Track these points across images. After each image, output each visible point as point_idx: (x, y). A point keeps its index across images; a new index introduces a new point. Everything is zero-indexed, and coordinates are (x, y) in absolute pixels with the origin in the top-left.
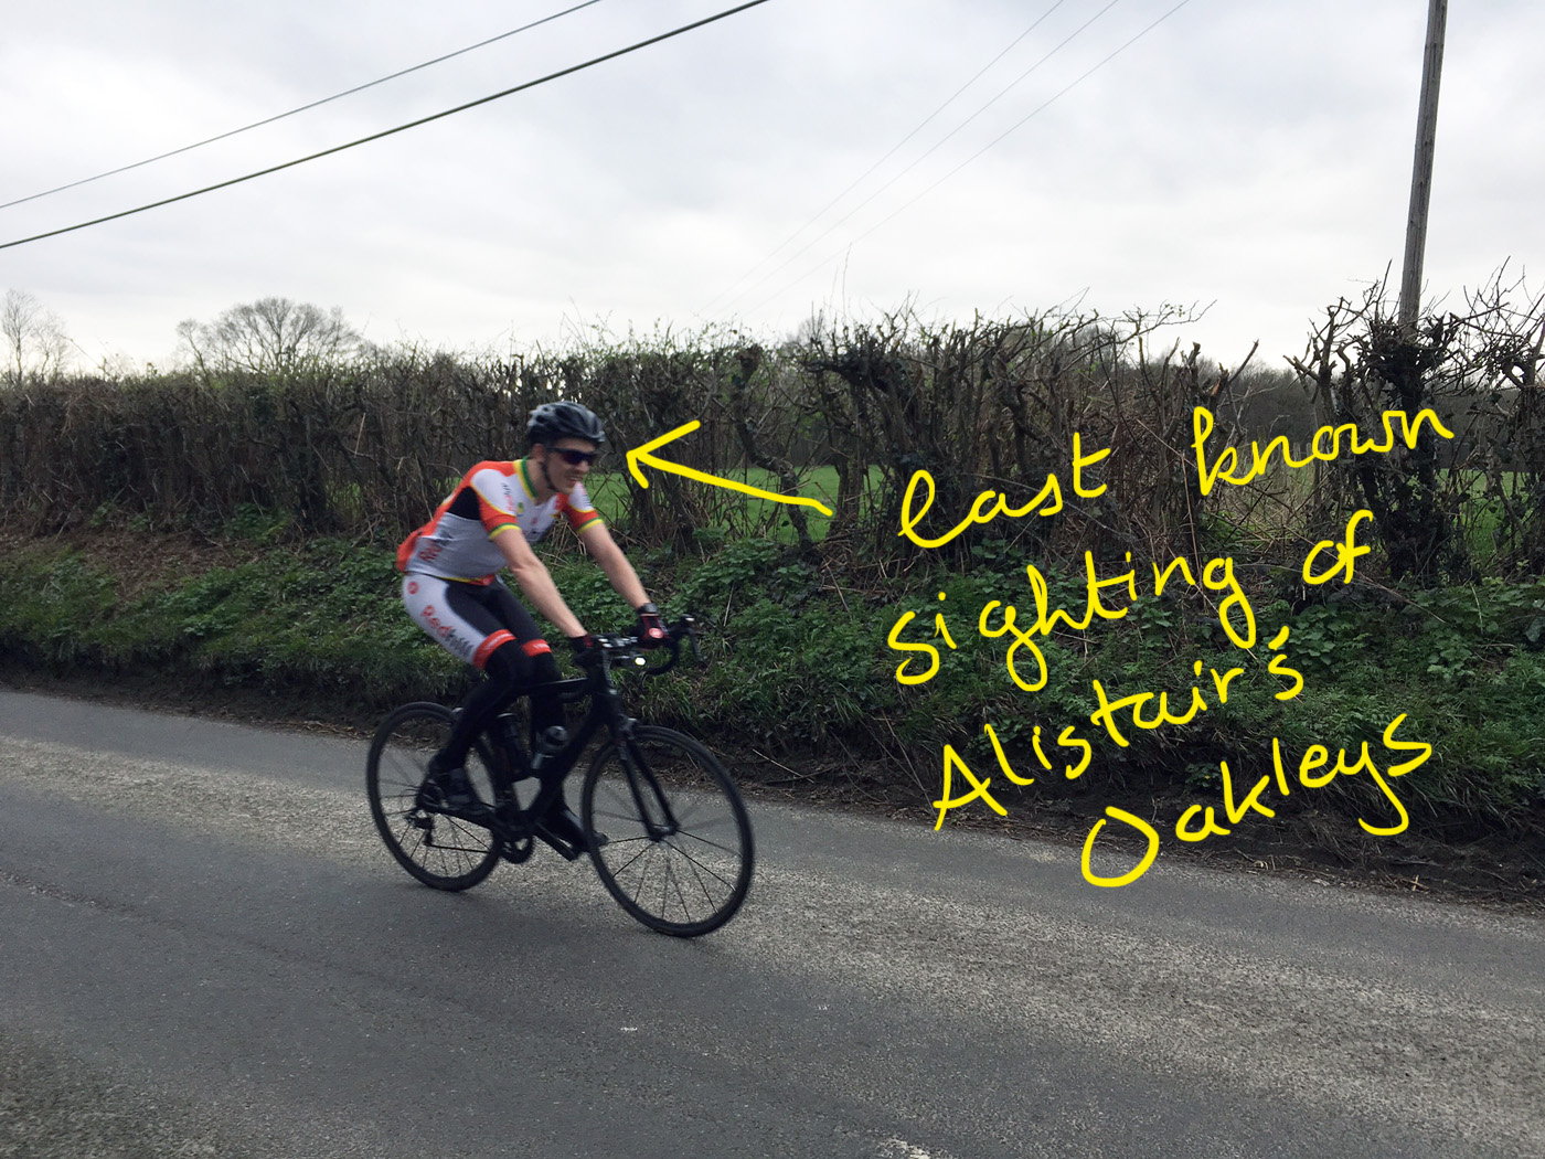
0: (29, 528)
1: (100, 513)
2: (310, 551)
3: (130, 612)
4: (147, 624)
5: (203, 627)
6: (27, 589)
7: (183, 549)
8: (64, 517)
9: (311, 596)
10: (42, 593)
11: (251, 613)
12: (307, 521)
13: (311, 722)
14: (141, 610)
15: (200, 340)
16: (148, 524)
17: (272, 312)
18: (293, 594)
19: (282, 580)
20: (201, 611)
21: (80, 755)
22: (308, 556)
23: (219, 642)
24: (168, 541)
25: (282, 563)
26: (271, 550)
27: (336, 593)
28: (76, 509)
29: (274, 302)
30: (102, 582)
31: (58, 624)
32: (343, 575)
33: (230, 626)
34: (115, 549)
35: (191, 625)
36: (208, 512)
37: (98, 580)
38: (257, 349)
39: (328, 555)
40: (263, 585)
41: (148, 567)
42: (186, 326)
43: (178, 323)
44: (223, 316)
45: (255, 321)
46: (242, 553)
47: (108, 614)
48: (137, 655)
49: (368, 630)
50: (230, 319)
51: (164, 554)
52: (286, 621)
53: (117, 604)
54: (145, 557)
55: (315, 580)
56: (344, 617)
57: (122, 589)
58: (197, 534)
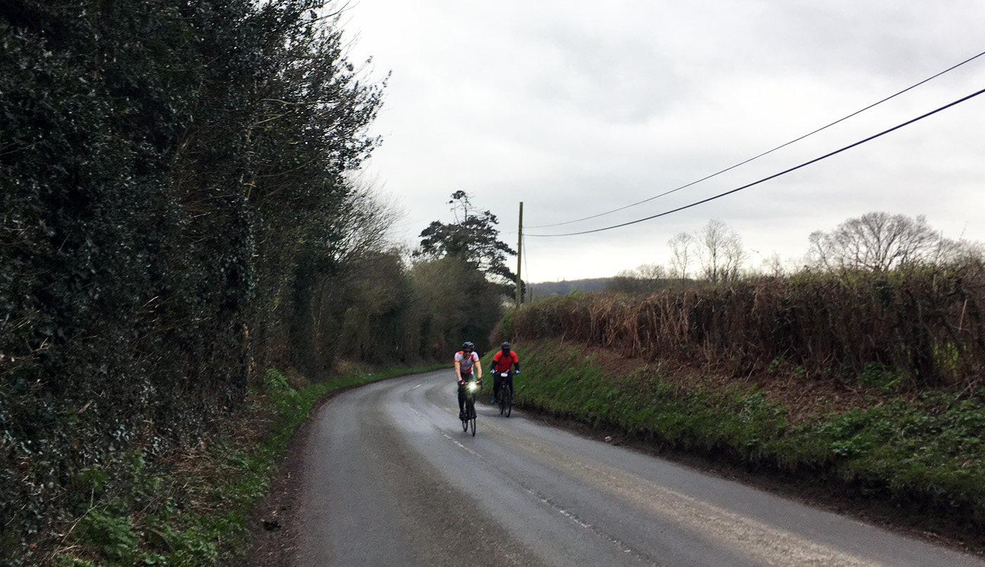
0: (731, 371)
1: (774, 364)
2: (922, 400)
3: (795, 433)
4: (807, 443)
5: (846, 450)
6: (731, 411)
7: (828, 392)
8: (752, 366)
9: (925, 435)
10: (740, 415)
11: (880, 443)
12: (920, 378)
13: (929, 533)
14: (803, 432)
15: (824, 244)
16: (805, 373)
17: (873, 223)
18: (911, 433)
19: (902, 420)
20: (843, 438)
21: (770, 530)
22: (921, 404)
23: (858, 461)
24: (819, 385)
25: (901, 407)
26: (892, 397)
27: (945, 434)
28: (759, 361)
29: (875, 215)
30: (777, 411)
31: (750, 437)
32: (950, 421)
33: (865, 452)
34: (784, 389)
35: (837, 447)
36: (845, 368)
37: (774, 409)
38: (863, 249)
39: (937, 405)
40: (888, 423)
41: (806, 403)
42: (815, 236)
43: (810, 234)
44: (840, 228)
45: (861, 229)
46: (871, 398)
47: (781, 433)
48: (801, 464)
49: (973, 467)
50: (845, 229)
51: (816, 395)
52: (907, 452)
53: (786, 427)
54: (804, 395)
55: (928, 422)
56: (952, 454)
57: (789, 416)
58: (837, 382)
